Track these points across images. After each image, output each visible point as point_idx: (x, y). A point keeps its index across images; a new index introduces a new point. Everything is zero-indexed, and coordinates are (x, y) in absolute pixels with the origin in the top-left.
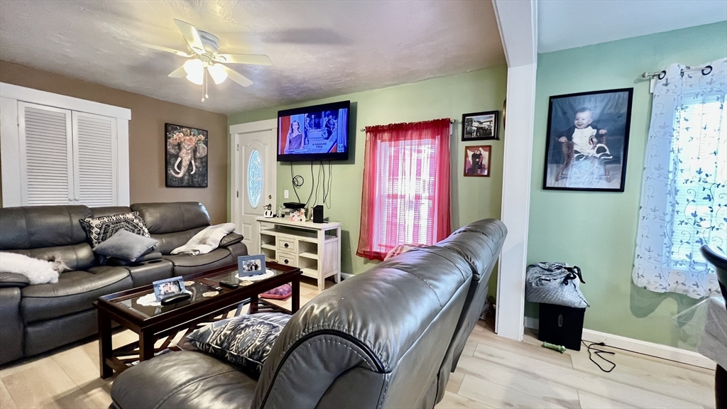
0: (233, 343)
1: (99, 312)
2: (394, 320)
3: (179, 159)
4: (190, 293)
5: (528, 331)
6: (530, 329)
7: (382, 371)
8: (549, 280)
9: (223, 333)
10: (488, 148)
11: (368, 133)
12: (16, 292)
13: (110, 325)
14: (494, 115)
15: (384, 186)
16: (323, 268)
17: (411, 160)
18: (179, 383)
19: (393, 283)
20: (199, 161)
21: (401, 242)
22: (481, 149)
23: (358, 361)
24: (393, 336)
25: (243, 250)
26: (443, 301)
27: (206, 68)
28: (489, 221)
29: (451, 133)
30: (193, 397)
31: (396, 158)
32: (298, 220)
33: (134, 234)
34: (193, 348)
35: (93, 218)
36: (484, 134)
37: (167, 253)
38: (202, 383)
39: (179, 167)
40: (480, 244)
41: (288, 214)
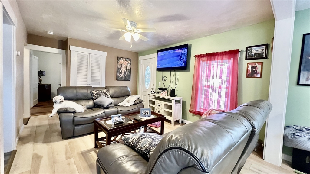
0: (138, 144)
1: (95, 124)
2: (211, 148)
3: (121, 70)
4: (123, 121)
5: (284, 162)
6: (285, 160)
7: (204, 171)
8: (301, 136)
9: (135, 139)
10: (261, 63)
11: (196, 58)
12: (72, 114)
13: (98, 129)
14: (265, 46)
15: (203, 81)
16: (174, 116)
17: (217, 69)
18: (119, 156)
19: (209, 129)
20: (128, 71)
21: (211, 108)
22: (256, 64)
23: (193, 164)
24: (210, 155)
25: (142, 106)
26: (236, 141)
27: (132, 35)
28: (261, 101)
29: (239, 56)
30: (123, 163)
31: (210, 69)
32: (164, 95)
33: (106, 97)
34: (124, 143)
35: (94, 91)
36: (259, 56)
37: (116, 105)
38: (127, 158)
39: (121, 73)
40: (256, 113)
41: (160, 92)
